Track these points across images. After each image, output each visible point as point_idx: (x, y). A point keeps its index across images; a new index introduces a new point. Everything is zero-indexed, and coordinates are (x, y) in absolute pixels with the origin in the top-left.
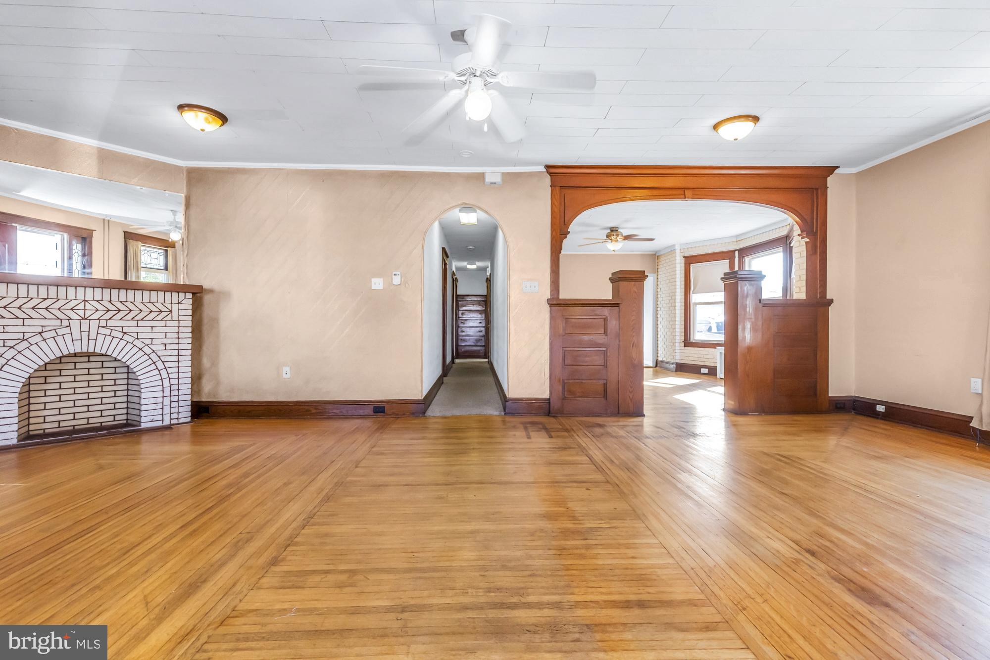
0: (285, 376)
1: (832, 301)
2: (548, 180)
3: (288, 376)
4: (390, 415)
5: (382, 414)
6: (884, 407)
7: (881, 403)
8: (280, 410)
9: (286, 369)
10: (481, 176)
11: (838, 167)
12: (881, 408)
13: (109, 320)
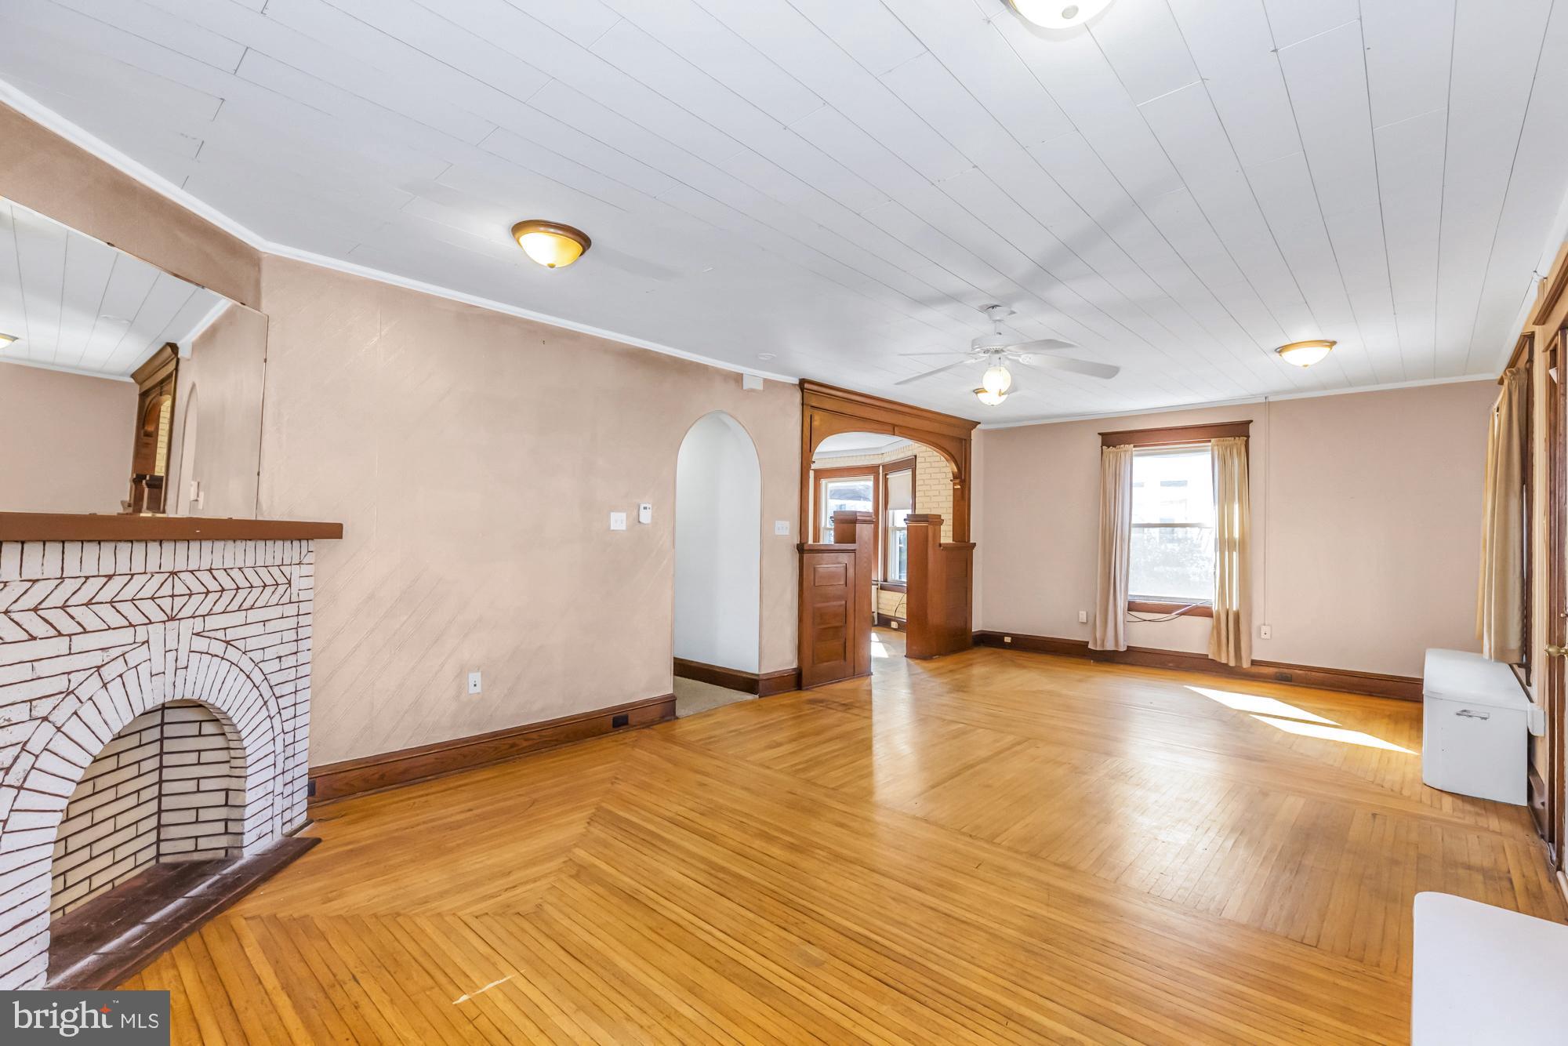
0: (472, 690)
1: (974, 545)
2: (797, 397)
3: (478, 689)
4: (635, 726)
5: (624, 727)
6: (1010, 638)
7: (1008, 635)
8: (465, 756)
9: (475, 677)
10: (738, 378)
11: (979, 423)
12: (1008, 640)
13: (207, 615)
